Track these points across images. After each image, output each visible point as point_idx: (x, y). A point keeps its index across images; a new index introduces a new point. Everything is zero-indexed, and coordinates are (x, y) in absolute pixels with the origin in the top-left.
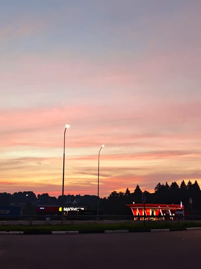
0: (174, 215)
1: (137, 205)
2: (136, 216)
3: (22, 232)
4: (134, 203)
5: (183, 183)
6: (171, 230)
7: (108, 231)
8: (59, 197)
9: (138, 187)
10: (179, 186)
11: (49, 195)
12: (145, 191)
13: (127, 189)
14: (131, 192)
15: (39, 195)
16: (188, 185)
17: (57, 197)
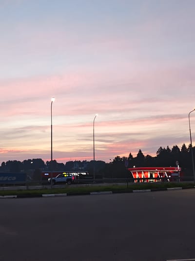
0: (170, 177)
1: (137, 168)
2: (136, 179)
3: (16, 196)
4: (134, 167)
5: (184, 146)
6: (152, 191)
7: (94, 193)
8: (67, 163)
9: (140, 151)
10: (181, 149)
11: (57, 162)
12: (148, 155)
13: (130, 154)
14: (134, 157)
15: (47, 162)
16: (189, 148)
17: (65, 164)
